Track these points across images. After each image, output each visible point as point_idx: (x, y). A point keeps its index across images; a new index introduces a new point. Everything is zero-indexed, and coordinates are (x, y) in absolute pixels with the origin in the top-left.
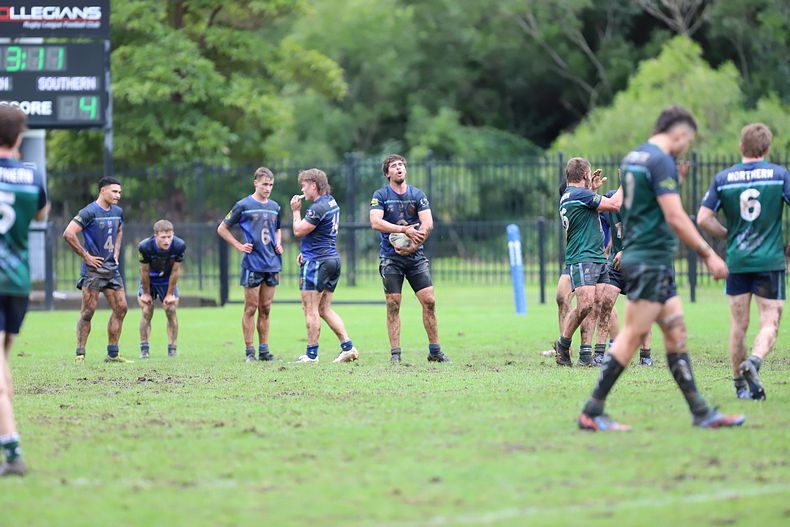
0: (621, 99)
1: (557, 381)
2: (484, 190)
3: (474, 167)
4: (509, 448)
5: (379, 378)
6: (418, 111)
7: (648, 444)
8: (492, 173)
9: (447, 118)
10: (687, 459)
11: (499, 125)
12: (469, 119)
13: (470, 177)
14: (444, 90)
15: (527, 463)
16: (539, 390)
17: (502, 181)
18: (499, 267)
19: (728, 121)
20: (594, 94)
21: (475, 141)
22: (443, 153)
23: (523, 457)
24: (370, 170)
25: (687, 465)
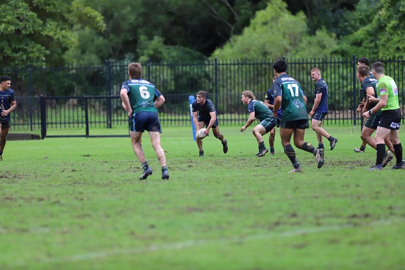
0: (247, 30)
1: (214, 175)
2: (177, 78)
3: (171, 66)
4: (190, 210)
5: (123, 174)
6: (142, 38)
7: (261, 207)
8: (181, 69)
9: (157, 41)
10: (280, 214)
11: (184, 44)
12: (168, 41)
13: (169, 71)
14: (156, 27)
15: (199, 217)
16: (205, 179)
17: (186, 73)
18: (185, 117)
19: (301, 41)
20: (233, 28)
21: (171, 53)
22: (155, 59)
23: (197, 214)
24: (118, 68)
25: (280, 217)
